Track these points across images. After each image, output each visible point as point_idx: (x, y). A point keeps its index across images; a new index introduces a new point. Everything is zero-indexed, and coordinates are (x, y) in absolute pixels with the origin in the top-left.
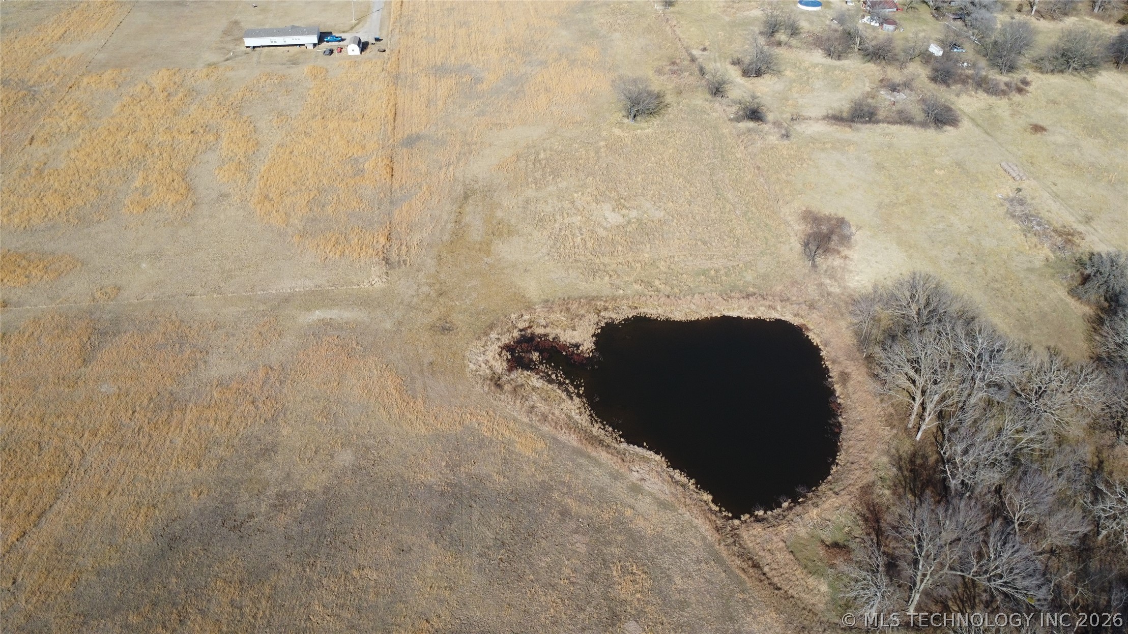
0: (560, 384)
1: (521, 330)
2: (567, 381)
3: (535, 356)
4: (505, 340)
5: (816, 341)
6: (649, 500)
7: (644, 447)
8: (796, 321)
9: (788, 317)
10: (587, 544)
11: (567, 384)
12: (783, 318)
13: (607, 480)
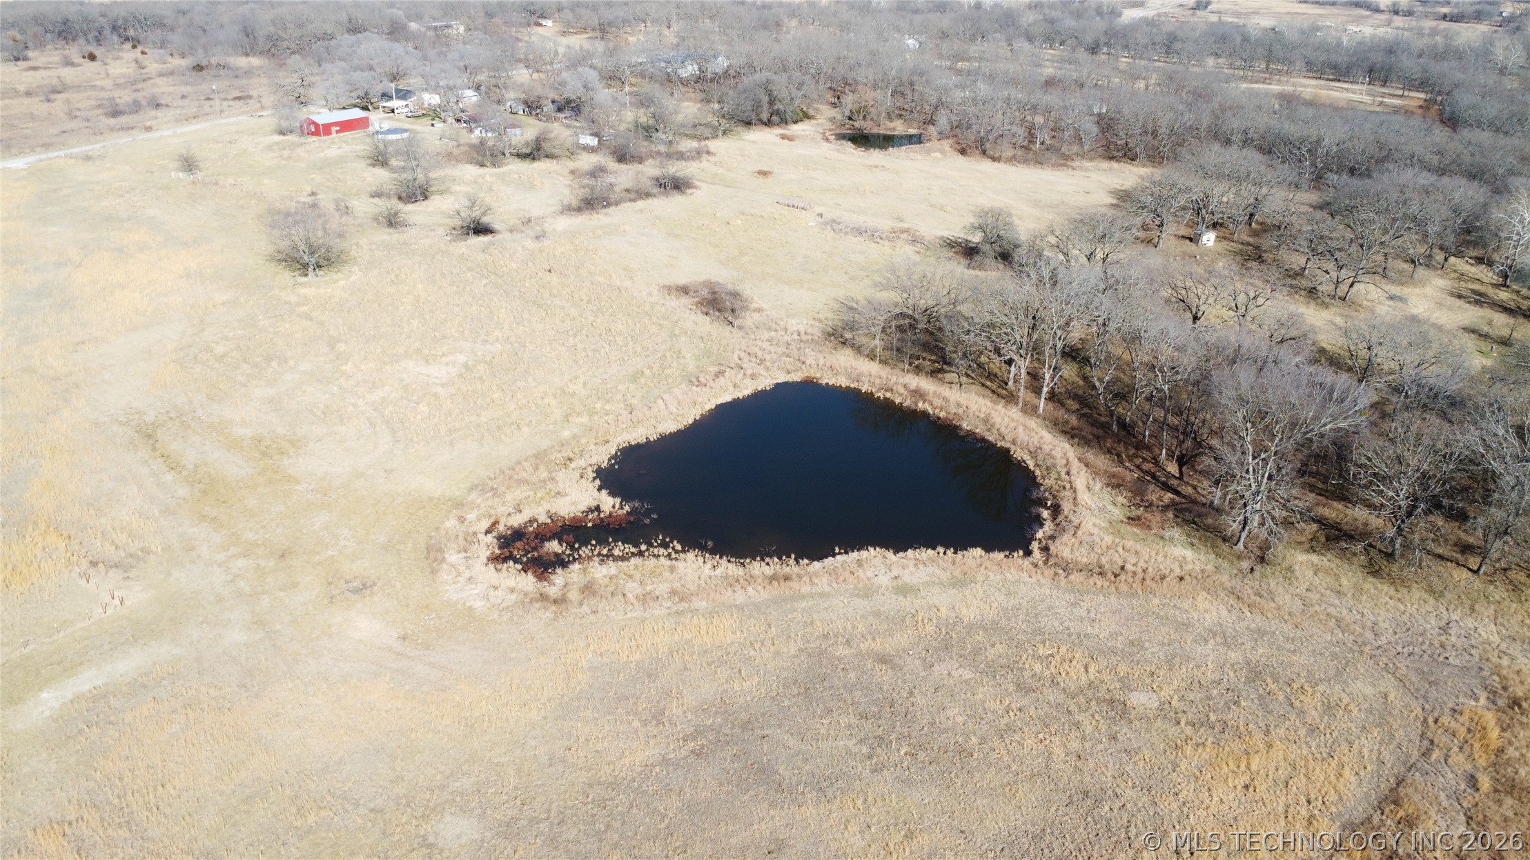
0: (641, 554)
1: (488, 532)
2: (643, 547)
3: (554, 546)
4: (485, 553)
5: (843, 382)
6: (936, 590)
7: (840, 553)
8: (796, 377)
9: (782, 378)
10: (961, 666)
11: (648, 550)
12: (779, 381)
13: (864, 603)
